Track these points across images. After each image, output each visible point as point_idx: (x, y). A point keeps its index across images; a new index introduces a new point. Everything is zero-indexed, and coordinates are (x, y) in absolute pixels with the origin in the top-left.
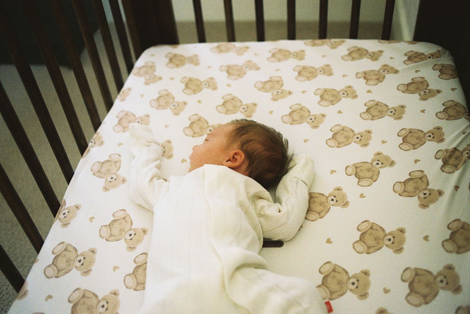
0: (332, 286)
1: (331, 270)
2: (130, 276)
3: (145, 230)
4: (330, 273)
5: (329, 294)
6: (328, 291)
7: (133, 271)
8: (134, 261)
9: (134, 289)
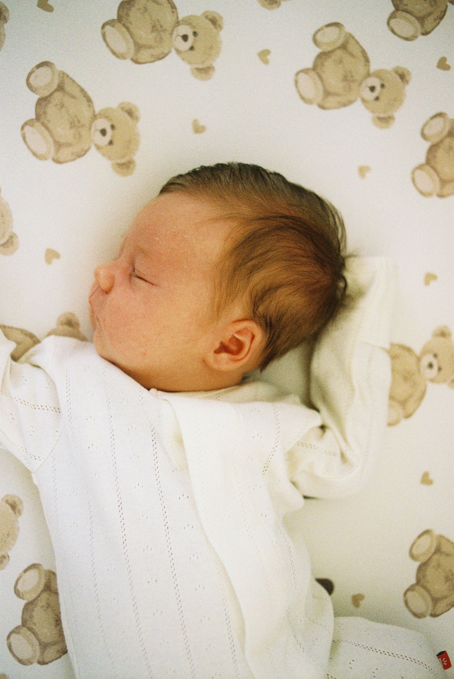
0: (436, 587)
1: (433, 550)
2: (18, 633)
3: (15, 503)
4: (430, 558)
5: (430, 604)
6: (429, 599)
7: (22, 619)
8: (15, 592)
9: (39, 663)
